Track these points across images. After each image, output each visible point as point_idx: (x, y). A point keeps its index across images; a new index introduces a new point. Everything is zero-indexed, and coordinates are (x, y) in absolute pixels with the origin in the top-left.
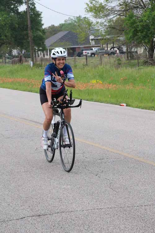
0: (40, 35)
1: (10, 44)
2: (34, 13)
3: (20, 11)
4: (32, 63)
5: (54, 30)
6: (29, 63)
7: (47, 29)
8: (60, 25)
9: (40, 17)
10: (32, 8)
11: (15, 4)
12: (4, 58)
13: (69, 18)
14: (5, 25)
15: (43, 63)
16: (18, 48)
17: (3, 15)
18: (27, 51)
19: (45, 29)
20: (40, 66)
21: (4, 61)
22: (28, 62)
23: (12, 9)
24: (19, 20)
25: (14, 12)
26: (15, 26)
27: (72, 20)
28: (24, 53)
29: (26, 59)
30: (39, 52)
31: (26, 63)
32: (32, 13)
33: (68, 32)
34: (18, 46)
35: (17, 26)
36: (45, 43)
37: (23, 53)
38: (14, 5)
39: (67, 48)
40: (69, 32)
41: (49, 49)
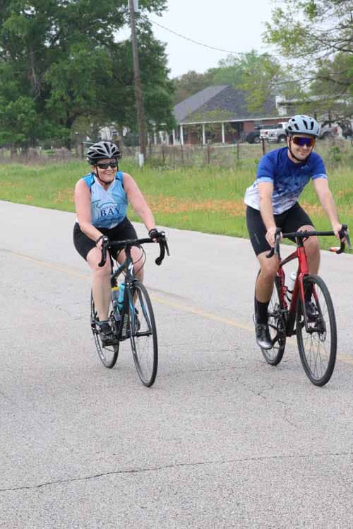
0: (162, 94)
1: (94, 114)
2: (149, 46)
3: (116, 41)
4: (141, 157)
5: (194, 83)
6: (136, 158)
7: (178, 81)
8: (210, 70)
9: (163, 55)
10: (143, 34)
11: (107, 24)
12: (79, 147)
13: (228, 56)
14: (84, 71)
15: (167, 158)
16: (114, 123)
17: (79, 50)
18: (132, 130)
19: (173, 81)
20: (160, 165)
21: (80, 152)
22: (134, 155)
23: (100, 37)
24: (116, 61)
25: (103, 43)
26: (107, 74)
27: (236, 59)
28: (127, 134)
29: (131, 148)
30: (161, 132)
31: (130, 158)
32: (145, 46)
33: (225, 87)
34: (112, 120)
35: (110, 74)
36: (173, 113)
37: (124, 134)
38: (104, 27)
39: (225, 124)
40: (229, 87)
41: (183, 125)
